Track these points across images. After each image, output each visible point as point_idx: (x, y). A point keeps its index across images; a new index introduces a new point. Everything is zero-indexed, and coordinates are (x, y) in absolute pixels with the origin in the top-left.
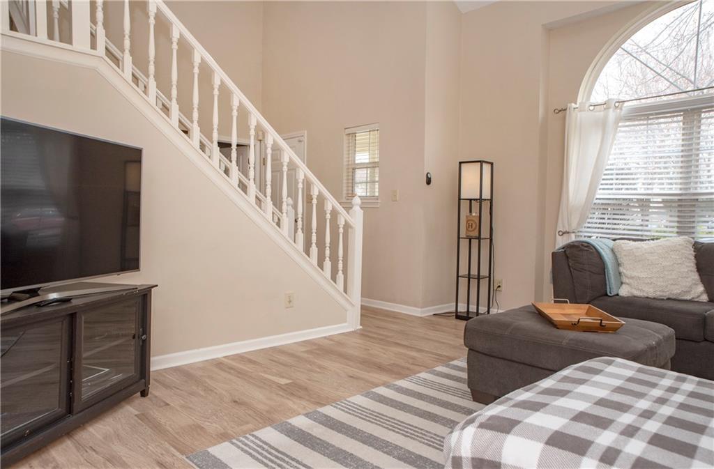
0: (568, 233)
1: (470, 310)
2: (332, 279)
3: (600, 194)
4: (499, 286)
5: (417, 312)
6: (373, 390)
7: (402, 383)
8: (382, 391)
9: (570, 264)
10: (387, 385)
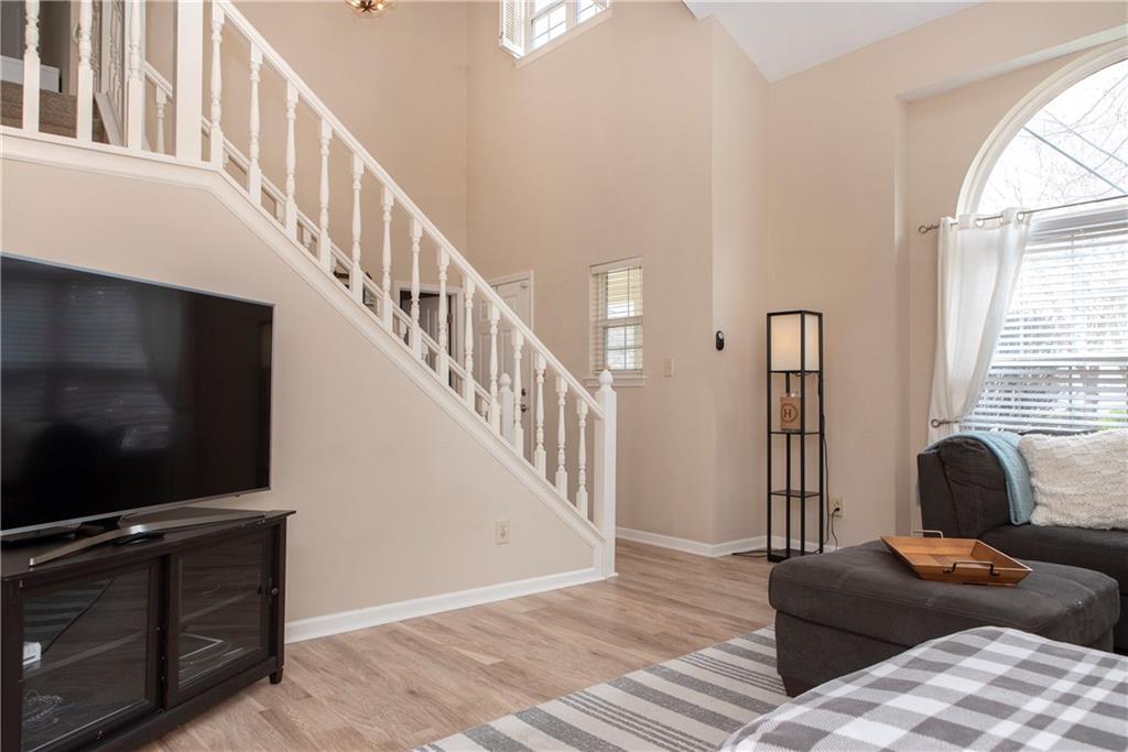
0: (948, 422)
1: (792, 547)
2: (569, 498)
3: (998, 359)
4: (838, 509)
5: (707, 550)
6: (627, 676)
7: (676, 665)
8: (642, 677)
9: (948, 473)
10: (650, 668)
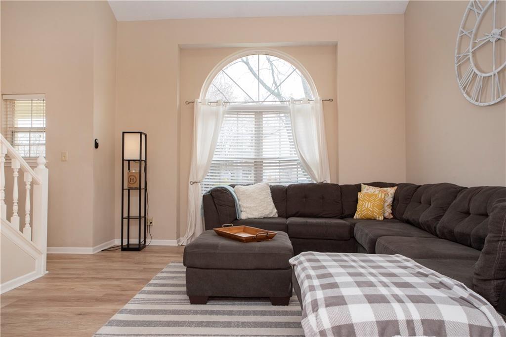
0: (196, 183)
1: (130, 243)
2: (20, 230)
3: (215, 158)
4: (151, 223)
5: (89, 251)
6: (111, 319)
7: (128, 306)
8: (118, 317)
9: (216, 202)
